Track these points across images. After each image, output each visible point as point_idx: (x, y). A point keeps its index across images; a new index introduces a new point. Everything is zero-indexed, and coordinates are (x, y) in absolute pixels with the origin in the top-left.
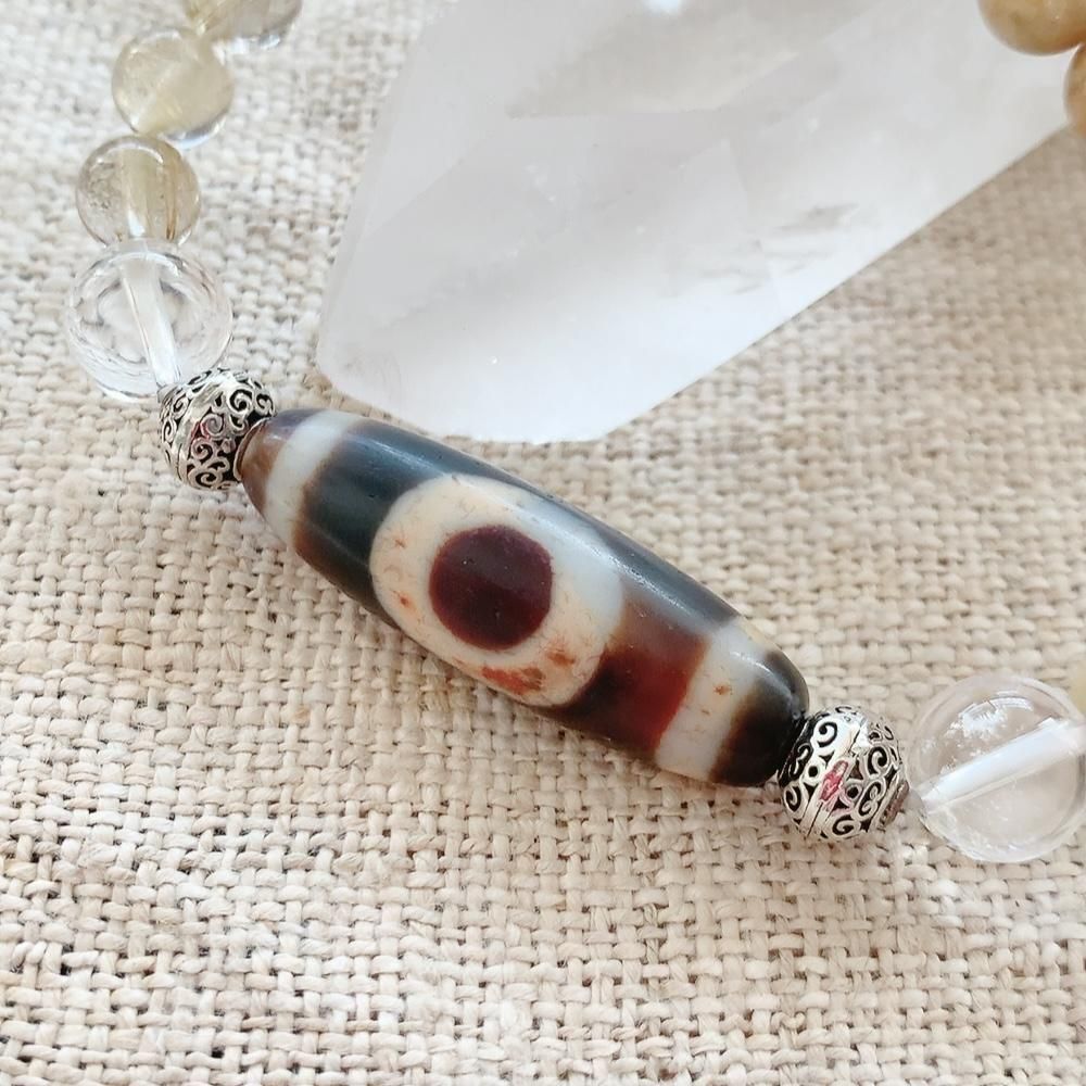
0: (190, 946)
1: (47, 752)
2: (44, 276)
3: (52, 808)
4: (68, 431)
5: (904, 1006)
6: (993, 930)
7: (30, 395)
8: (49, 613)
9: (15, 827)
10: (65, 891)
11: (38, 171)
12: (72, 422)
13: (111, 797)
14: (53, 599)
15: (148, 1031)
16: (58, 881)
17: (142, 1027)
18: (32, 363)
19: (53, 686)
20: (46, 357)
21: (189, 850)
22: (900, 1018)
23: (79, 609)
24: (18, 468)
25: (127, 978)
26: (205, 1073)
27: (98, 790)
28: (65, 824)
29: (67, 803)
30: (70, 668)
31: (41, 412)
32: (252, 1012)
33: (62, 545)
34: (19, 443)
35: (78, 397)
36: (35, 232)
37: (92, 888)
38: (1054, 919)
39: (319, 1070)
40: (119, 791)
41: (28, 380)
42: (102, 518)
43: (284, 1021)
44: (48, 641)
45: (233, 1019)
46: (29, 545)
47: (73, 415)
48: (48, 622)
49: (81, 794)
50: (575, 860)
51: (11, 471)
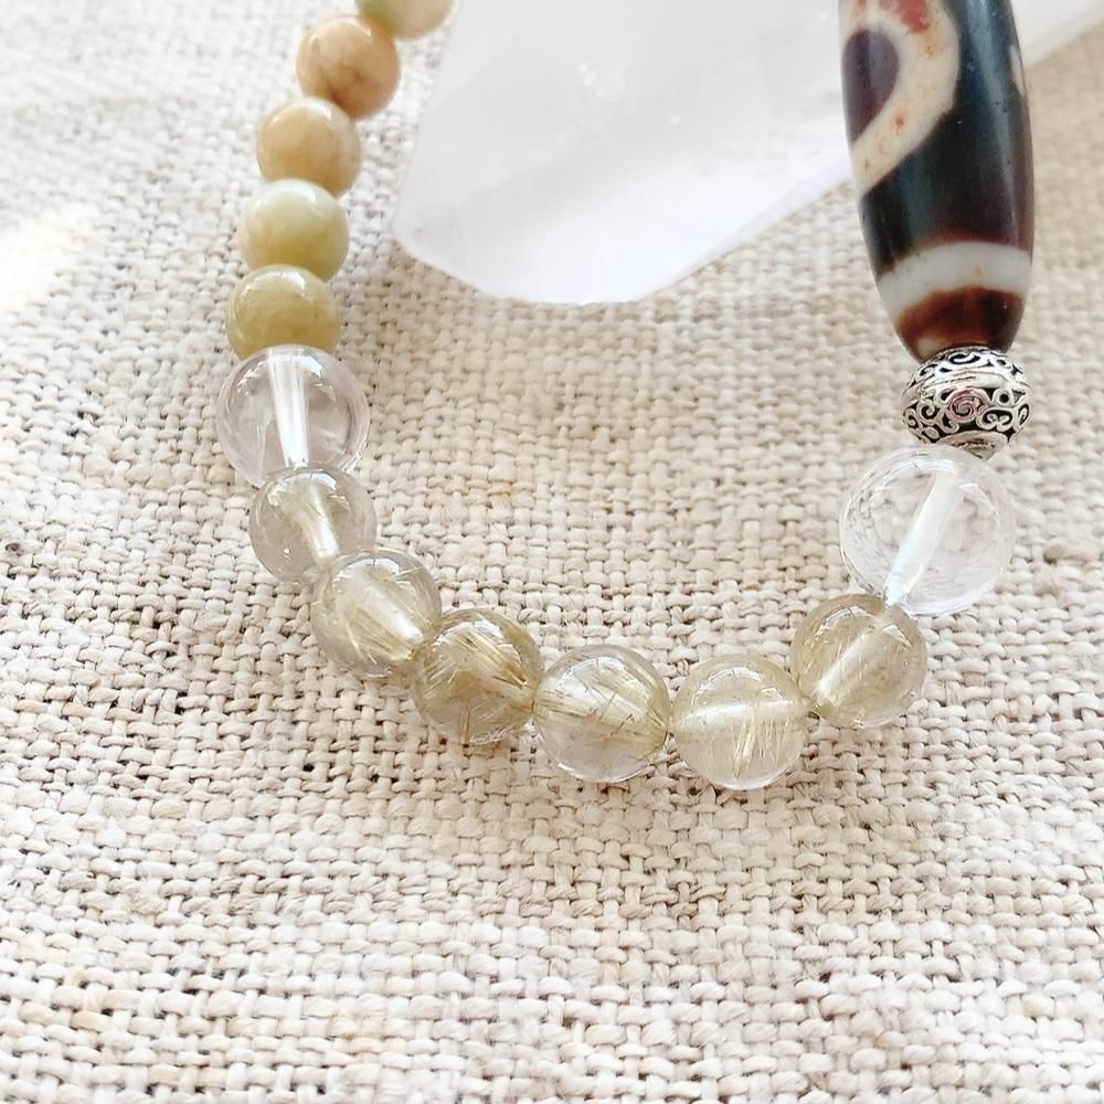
0: (287, 690)
1: (169, 545)
2: (168, 180)
3: (172, 586)
4: (189, 302)
5: (906, 741)
6: (990, 684)
7: (156, 273)
8: (172, 442)
9: (140, 601)
10: (181, 650)
11: (165, 98)
12: (192, 295)
13: (224, 579)
14: (176, 432)
15: (249, 751)
16: (176, 643)
17: (245, 750)
18: (158, 248)
19: (175, 498)
20: (170, 244)
21: (288, 620)
22: (904, 751)
23: (198, 441)
24: (147, 331)
25: (232, 715)
26: (297, 782)
27: (212, 574)
28: (181, 598)
29: (185, 583)
30: (190, 484)
31: (166, 286)
32: (339, 737)
33: (185, 391)
34: (147, 312)
35: (198, 275)
36: (161, 146)
37: (204, 647)
38: (1046, 676)
39: (394, 780)
40: (230, 574)
41: (155, 262)
42: (219, 368)
43: (365, 744)
44: (172, 464)
45: (321, 744)
46: (156, 391)
47: (193, 289)
48: (172, 449)
49: (197, 576)
50: (618, 624)
51: (142, 333)
